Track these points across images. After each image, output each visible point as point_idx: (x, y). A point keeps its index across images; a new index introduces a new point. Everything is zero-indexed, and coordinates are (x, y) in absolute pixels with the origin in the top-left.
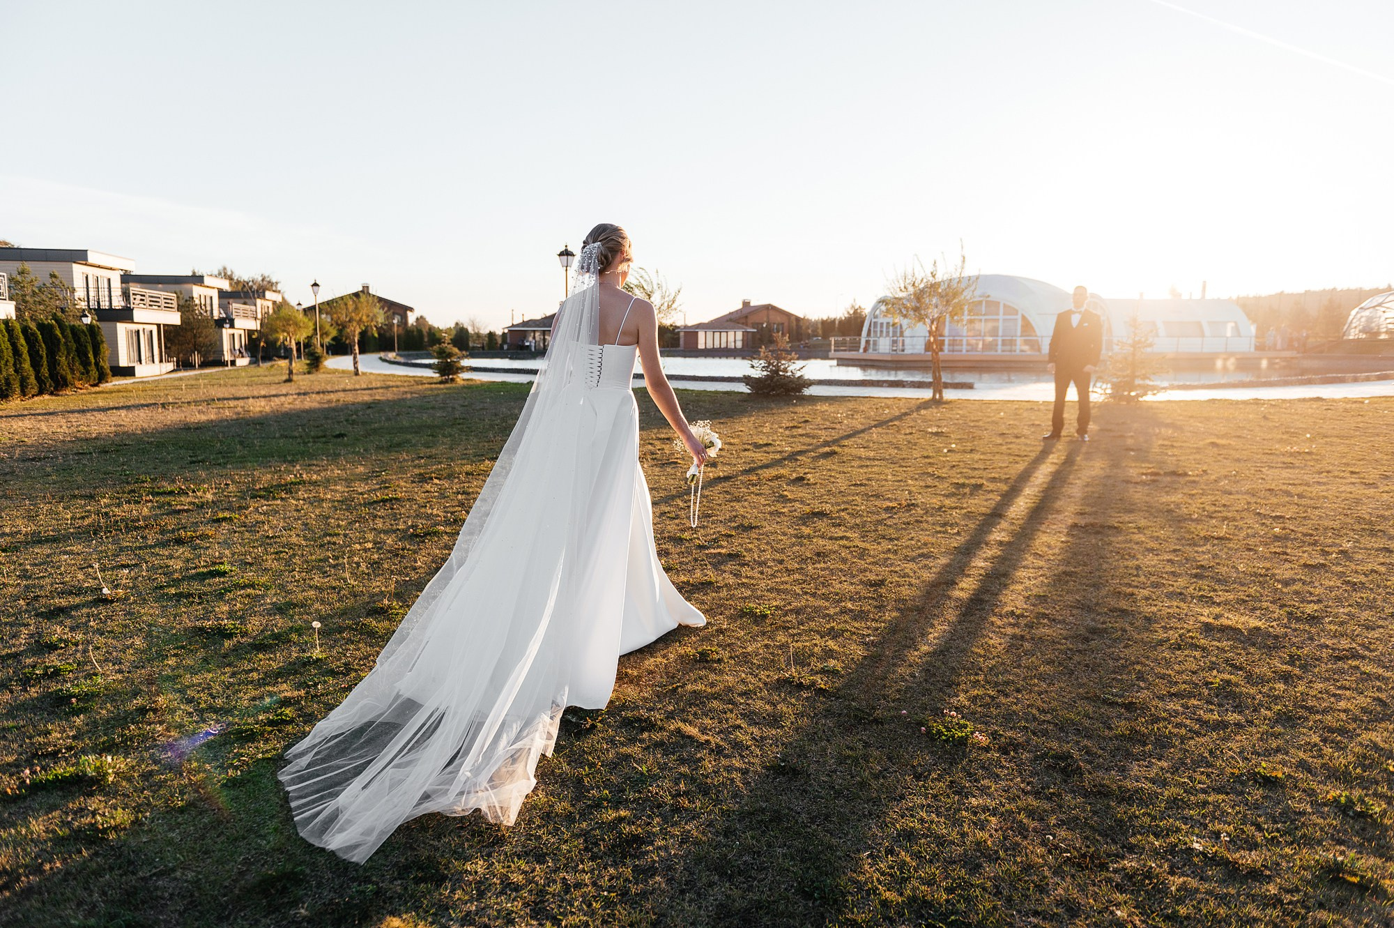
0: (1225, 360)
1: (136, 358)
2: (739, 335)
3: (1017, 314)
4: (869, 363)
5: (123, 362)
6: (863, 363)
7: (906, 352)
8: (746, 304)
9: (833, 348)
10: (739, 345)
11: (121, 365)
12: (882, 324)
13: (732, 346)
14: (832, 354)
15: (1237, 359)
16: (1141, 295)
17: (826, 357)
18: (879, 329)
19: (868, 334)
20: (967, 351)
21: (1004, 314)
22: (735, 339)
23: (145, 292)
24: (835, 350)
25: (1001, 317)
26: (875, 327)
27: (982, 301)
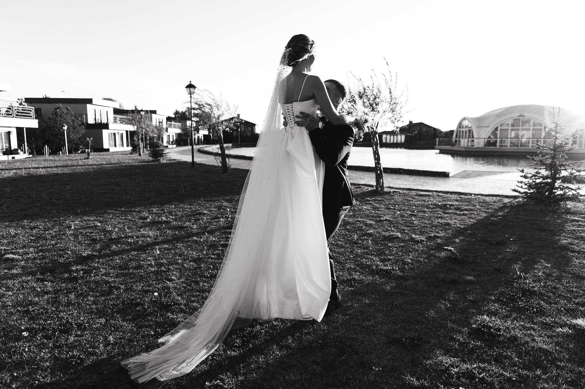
1: (114, 144)
2: (403, 137)
3: (541, 126)
4: (455, 152)
5: (106, 146)
6: (452, 152)
7: (475, 146)
8: (411, 122)
9: (437, 144)
10: (403, 141)
12: (463, 131)
13: (399, 141)
14: (437, 147)
17: (433, 148)
18: (461, 134)
19: (456, 137)
20: (510, 146)
21: (533, 126)
22: (401, 138)
23: (119, 117)
24: (439, 145)
25: (532, 128)
26: (460, 133)
27: (519, 119)
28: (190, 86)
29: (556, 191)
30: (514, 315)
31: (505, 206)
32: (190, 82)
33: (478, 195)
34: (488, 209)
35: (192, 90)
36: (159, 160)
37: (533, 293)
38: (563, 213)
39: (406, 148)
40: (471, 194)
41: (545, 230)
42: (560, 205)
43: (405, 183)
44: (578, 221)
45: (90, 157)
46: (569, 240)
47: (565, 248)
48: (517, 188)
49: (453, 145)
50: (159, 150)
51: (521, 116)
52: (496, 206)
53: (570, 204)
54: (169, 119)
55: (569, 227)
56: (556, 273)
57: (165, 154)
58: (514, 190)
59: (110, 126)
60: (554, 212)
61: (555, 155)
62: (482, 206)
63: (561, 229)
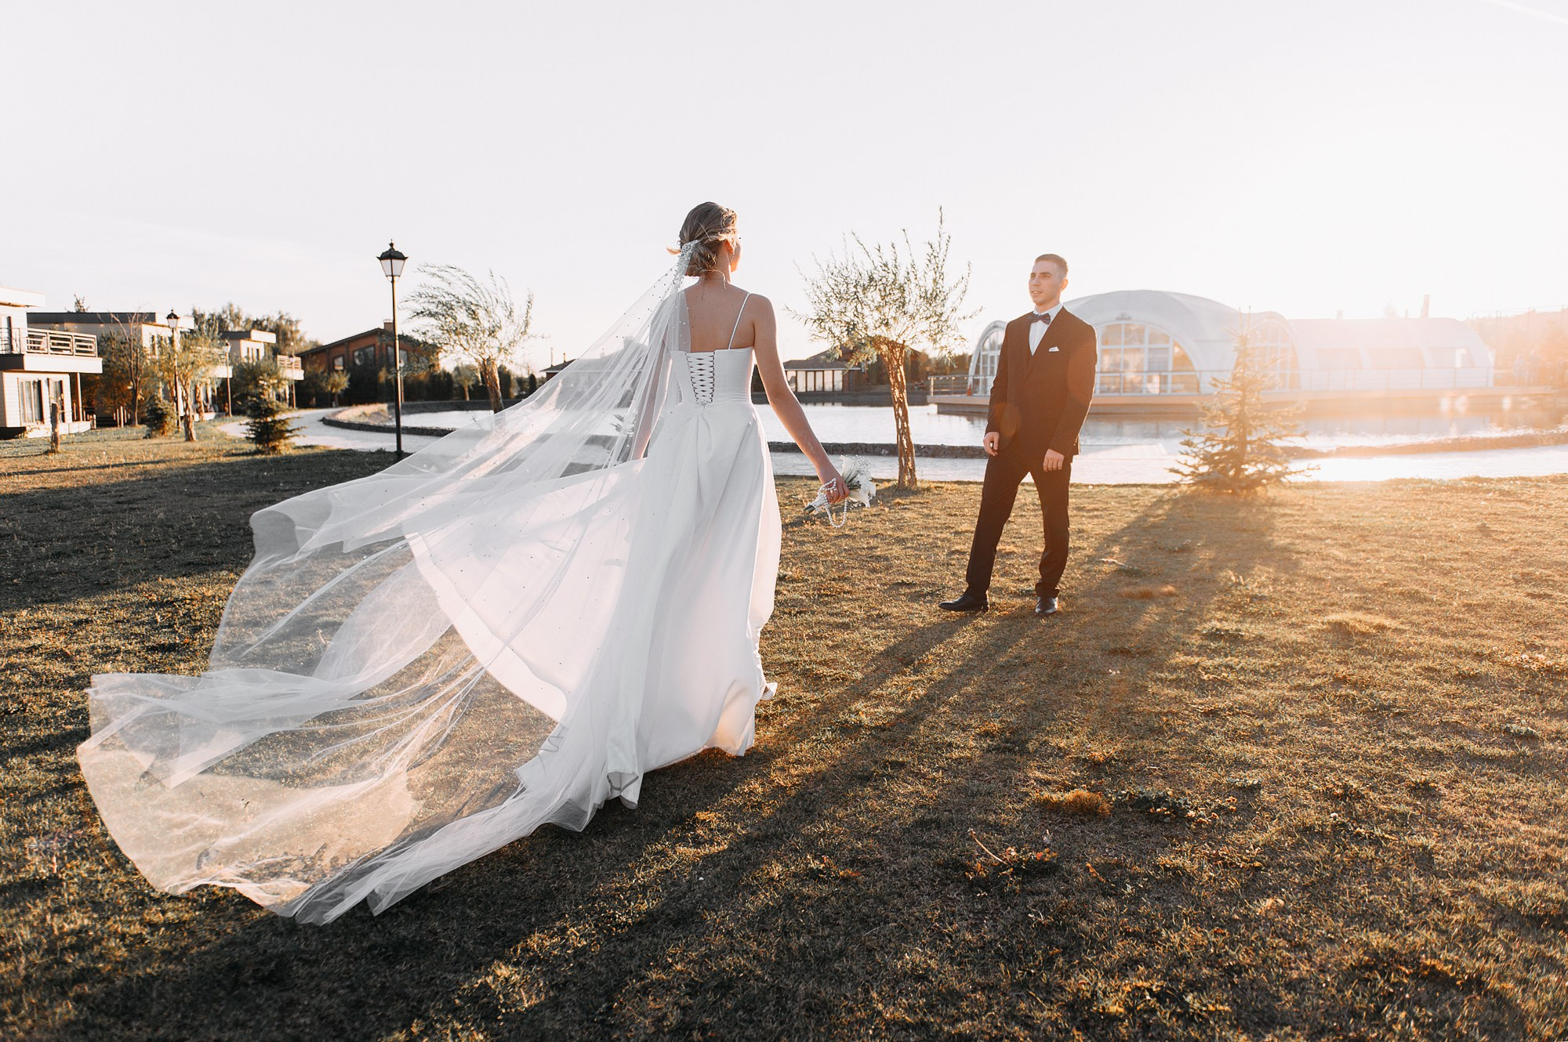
0: (1454, 398)
1: (36, 415)
2: (839, 375)
3: (1168, 341)
4: (976, 410)
5: (12, 421)
9: (932, 391)
10: (839, 386)
11: (9, 425)
13: (828, 387)
14: (931, 397)
15: (1470, 397)
16: (1340, 313)
17: (925, 402)
19: (977, 372)
20: (1102, 392)
21: (1151, 342)
22: (833, 379)
23: (45, 333)
24: (935, 393)
25: (1146, 345)
26: (985, 362)
27: (1120, 325)
28: (392, 255)
29: (1246, 466)
30: (1250, 620)
31: (1160, 501)
32: (392, 245)
33: (1098, 486)
34: (1133, 506)
35: (397, 265)
36: (274, 448)
37: (1262, 598)
38: (1264, 505)
39: (847, 403)
40: (1087, 486)
41: (1245, 530)
42: (1256, 493)
43: (940, 472)
44: (1292, 516)
45: (60, 448)
46: (1288, 541)
47: (1285, 549)
48: (1177, 467)
49: (970, 393)
50: (274, 422)
51: (1122, 318)
52: (1147, 500)
53: (1272, 492)
55: (1279, 523)
56: (1284, 577)
57: (291, 431)
58: (1173, 471)
59: (30, 362)
60: (1249, 505)
61: (1244, 397)
62: (1119, 503)
63: (1272, 529)
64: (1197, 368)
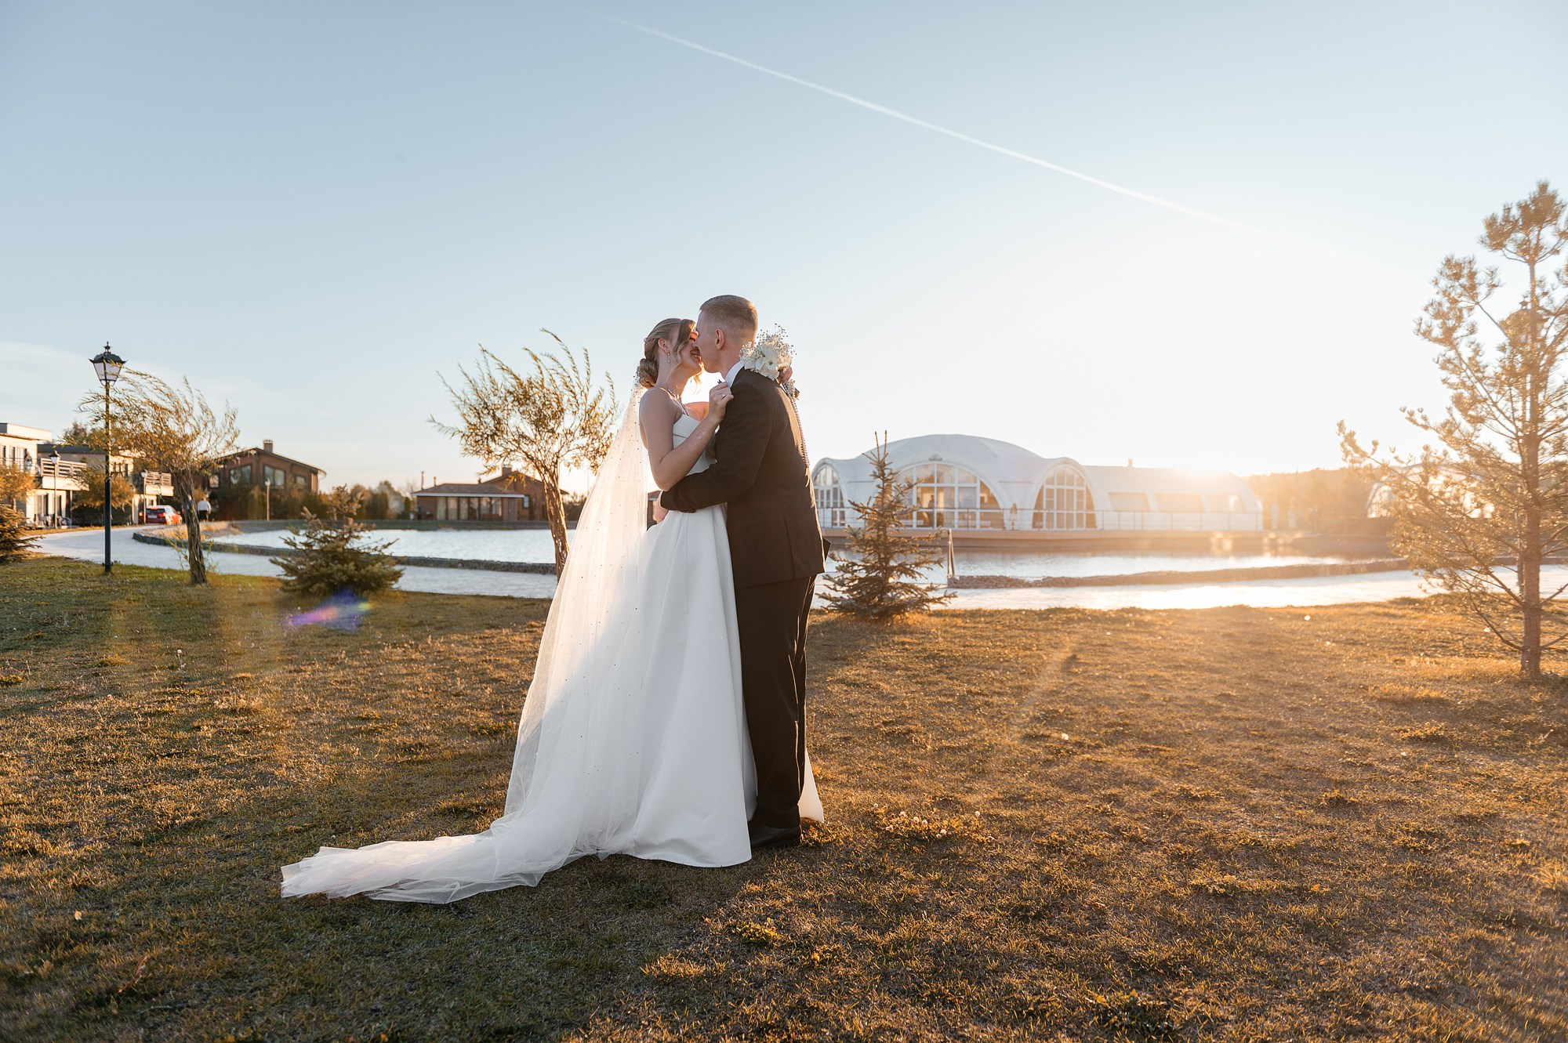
3: (975, 482)
16: (1130, 462)
21: (960, 481)
27: (933, 465)
28: (106, 359)
32: (107, 346)
35: (112, 368)
51: (934, 459)
54: (46, 449)
64: (1001, 506)
